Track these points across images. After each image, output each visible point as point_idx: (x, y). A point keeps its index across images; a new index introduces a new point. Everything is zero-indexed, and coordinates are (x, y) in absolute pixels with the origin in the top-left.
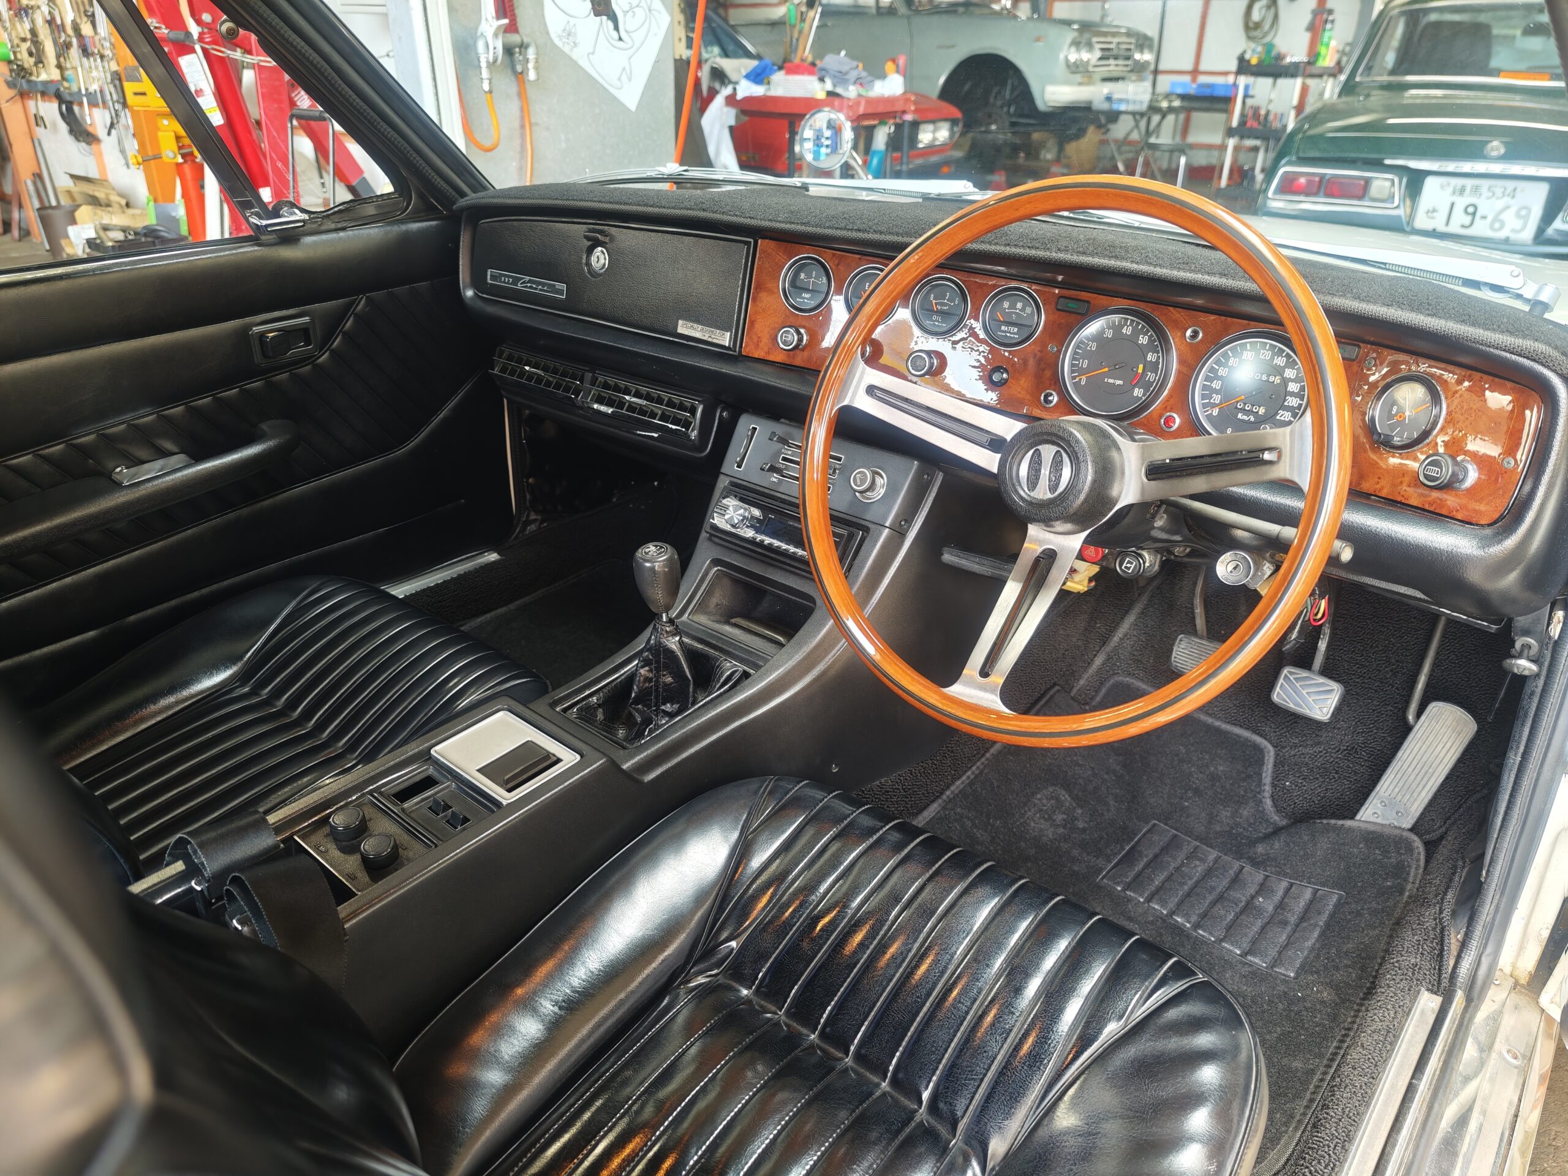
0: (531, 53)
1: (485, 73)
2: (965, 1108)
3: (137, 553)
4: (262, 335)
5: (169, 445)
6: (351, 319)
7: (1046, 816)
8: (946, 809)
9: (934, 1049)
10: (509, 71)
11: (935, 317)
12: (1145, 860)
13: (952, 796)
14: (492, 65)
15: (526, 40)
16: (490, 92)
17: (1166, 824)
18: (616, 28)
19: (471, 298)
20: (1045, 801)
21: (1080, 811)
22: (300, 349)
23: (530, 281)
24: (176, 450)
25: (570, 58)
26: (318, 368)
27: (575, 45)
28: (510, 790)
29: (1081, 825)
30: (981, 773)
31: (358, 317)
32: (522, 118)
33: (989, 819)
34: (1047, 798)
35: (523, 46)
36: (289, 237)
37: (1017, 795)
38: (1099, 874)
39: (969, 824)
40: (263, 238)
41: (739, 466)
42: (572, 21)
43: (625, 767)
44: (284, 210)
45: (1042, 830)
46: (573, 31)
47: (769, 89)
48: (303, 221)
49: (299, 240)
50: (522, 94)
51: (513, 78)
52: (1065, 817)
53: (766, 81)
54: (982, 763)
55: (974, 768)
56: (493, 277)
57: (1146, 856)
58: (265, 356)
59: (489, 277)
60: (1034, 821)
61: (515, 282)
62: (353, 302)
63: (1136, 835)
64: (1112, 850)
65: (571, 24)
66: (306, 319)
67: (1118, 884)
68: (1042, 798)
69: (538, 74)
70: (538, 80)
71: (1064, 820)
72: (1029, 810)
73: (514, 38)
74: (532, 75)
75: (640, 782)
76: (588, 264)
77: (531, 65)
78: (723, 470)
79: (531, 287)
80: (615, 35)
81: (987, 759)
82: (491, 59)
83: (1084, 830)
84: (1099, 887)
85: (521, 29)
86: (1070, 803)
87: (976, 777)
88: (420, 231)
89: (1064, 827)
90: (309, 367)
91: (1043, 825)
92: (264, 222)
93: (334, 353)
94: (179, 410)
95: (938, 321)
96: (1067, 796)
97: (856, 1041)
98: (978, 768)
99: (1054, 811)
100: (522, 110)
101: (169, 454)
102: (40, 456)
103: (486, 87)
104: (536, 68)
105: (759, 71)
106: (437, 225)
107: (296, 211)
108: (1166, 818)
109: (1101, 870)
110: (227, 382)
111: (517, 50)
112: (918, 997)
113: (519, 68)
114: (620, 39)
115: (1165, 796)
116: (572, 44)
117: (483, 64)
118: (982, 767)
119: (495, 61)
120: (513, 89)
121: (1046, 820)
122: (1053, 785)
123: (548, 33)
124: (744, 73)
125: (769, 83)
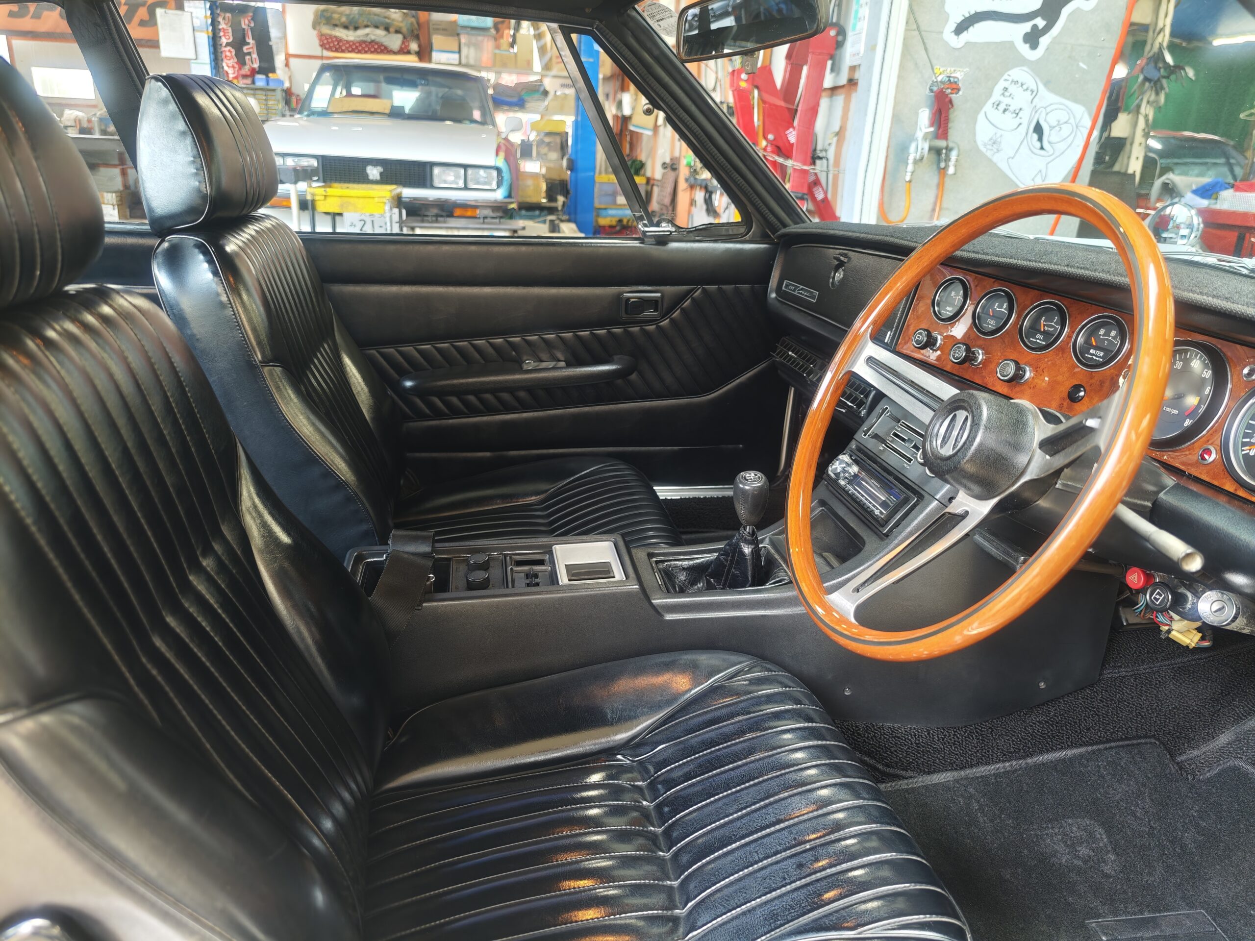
0: (954, 155)
1: (910, 168)
2: (705, 922)
3: (525, 415)
4: (628, 299)
5: (559, 355)
6: (689, 300)
7: (1069, 843)
8: (958, 782)
9: (717, 873)
10: (935, 167)
11: (1038, 336)
12: (1157, 933)
13: (971, 776)
14: (918, 161)
15: (951, 145)
16: (910, 181)
17: (1214, 920)
18: (1040, 139)
19: (773, 299)
20: (1074, 829)
21: (1113, 857)
22: (650, 313)
23: (802, 289)
24: (562, 358)
25: (990, 160)
26: (659, 328)
27: (998, 151)
28: (569, 580)
29: (1107, 869)
30: (1014, 771)
31: (694, 300)
32: (935, 204)
33: (1001, 813)
34: (1079, 827)
35: (949, 149)
36: (662, 240)
37: (1046, 808)
38: (1093, 918)
39: (976, 806)
40: (646, 240)
41: (865, 435)
42: (1000, 132)
43: (653, 601)
44: (664, 224)
45: (1056, 851)
46: (999, 140)
47: (1216, 203)
48: (671, 232)
49: (667, 244)
50: (941, 186)
51: (936, 173)
52: (1091, 853)
53: (1214, 196)
54: (1020, 765)
55: (1007, 764)
56: (787, 286)
57: (1161, 931)
58: (626, 313)
59: (784, 285)
60: (1052, 839)
61: (794, 291)
62: (692, 290)
63: (1168, 910)
64: (1126, 908)
65: (998, 135)
66: (659, 295)
67: (1106, 934)
68: (1075, 827)
69: (956, 170)
70: (955, 174)
71: (1090, 856)
72: (1053, 828)
73: (942, 143)
74: (951, 170)
75: (662, 616)
76: (834, 278)
77: (952, 164)
78: (856, 437)
79: (801, 294)
80: (1038, 145)
81: (1027, 764)
82: (918, 157)
83: (1107, 876)
84: (1083, 926)
85: (949, 137)
86: (1105, 846)
87: (1006, 772)
88: (752, 251)
89: (1085, 862)
90: (655, 326)
91: (1061, 848)
92: (646, 229)
93: (673, 321)
94: (568, 335)
95: (1040, 340)
96: (1104, 837)
97: (679, 845)
98: (1012, 766)
99: (1082, 843)
100: (937, 197)
101: (559, 361)
102: (488, 342)
103: (908, 178)
104: (955, 166)
105: (1207, 188)
106: (765, 248)
107: (670, 225)
108: (1219, 914)
109: (1099, 916)
110: (601, 325)
111: (944, 151)
112: (734, 835)
113: (943, 165)
114: (1042, 148)
115: (1231, 894)
116: (995, 150)
117: (911, 161)
118: (1017, 767)
119: (922, 159)
120: (935, 180)
121: (1067, 846)
122: (1091, 818)
123: (975, 142)
124: (1194, 188)
125: (1216, 199)
